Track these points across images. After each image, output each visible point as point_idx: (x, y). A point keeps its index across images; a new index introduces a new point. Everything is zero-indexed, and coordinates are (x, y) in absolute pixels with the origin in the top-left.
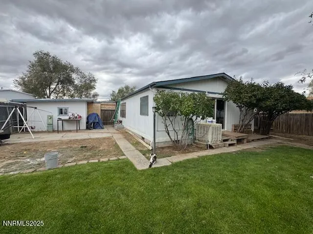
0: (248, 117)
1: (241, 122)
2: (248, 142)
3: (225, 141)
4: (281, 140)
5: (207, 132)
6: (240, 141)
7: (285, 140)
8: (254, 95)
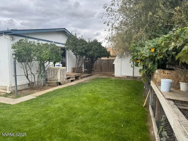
0: (81, 62)
1: (77, 65)
2: (81, 78)
3: (68, 78)
4: (98, 75)
5: (57, 73)
6: (77, 78)
7: (99, 75)
8: (83, 47)
